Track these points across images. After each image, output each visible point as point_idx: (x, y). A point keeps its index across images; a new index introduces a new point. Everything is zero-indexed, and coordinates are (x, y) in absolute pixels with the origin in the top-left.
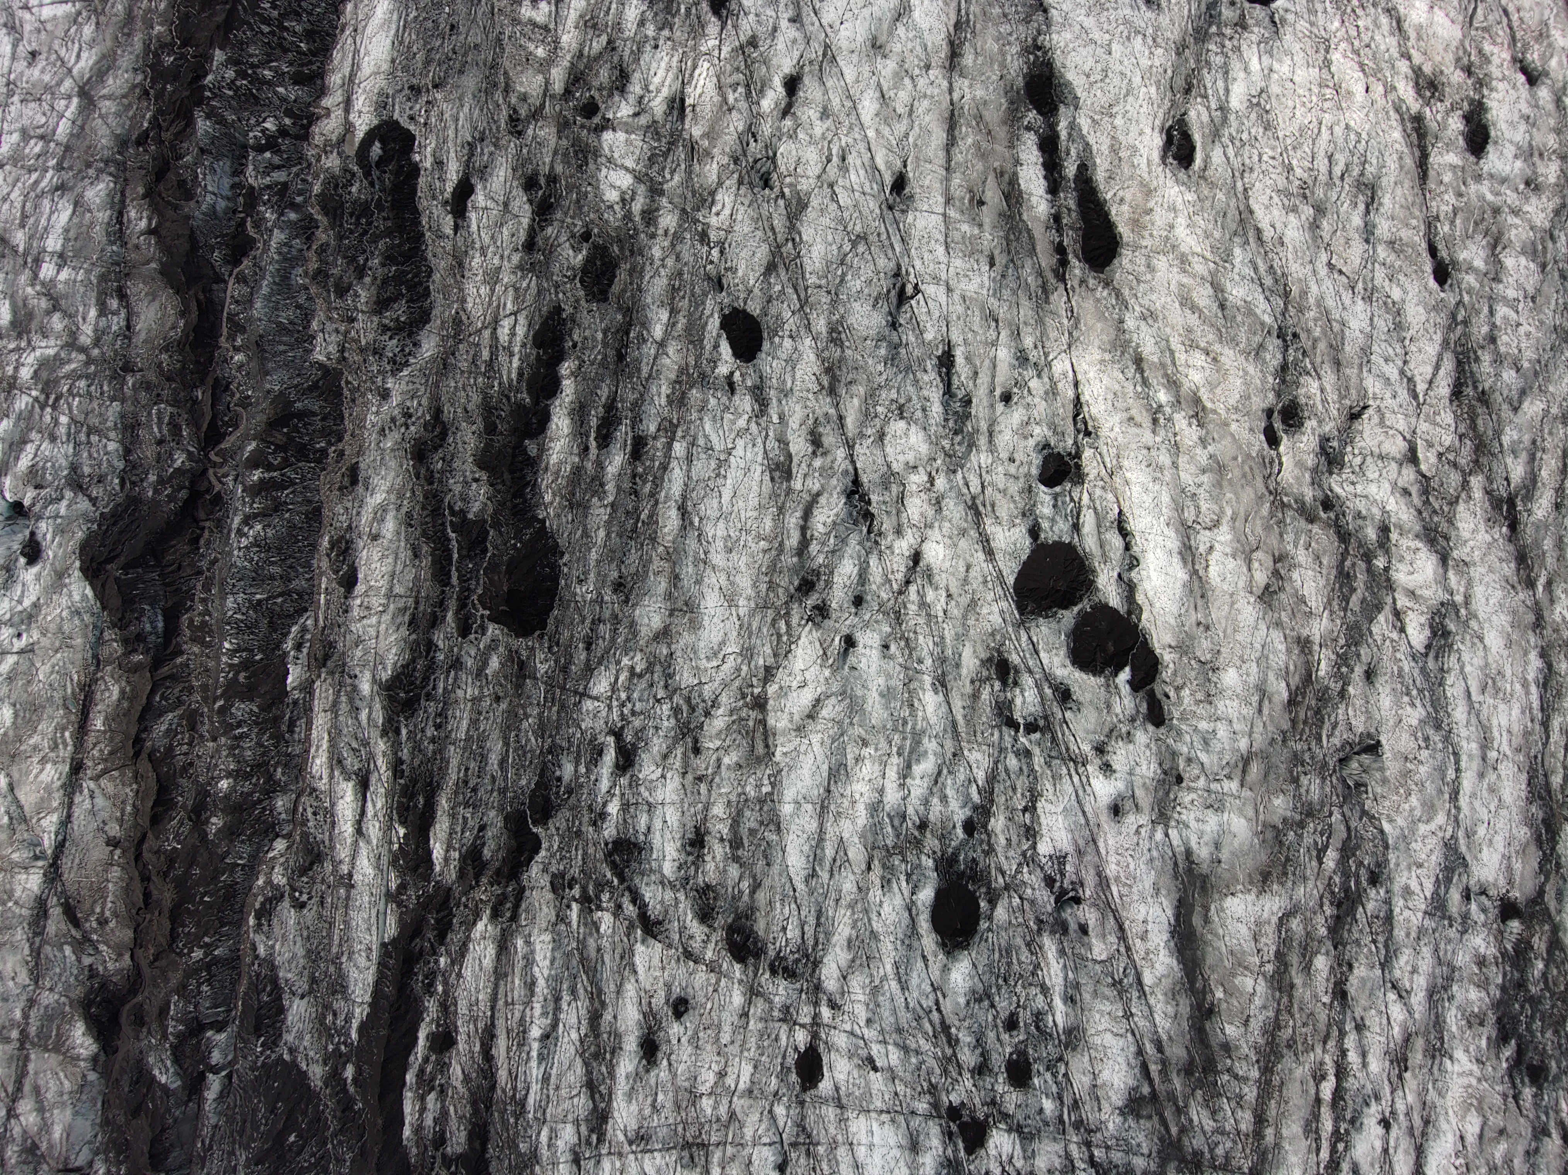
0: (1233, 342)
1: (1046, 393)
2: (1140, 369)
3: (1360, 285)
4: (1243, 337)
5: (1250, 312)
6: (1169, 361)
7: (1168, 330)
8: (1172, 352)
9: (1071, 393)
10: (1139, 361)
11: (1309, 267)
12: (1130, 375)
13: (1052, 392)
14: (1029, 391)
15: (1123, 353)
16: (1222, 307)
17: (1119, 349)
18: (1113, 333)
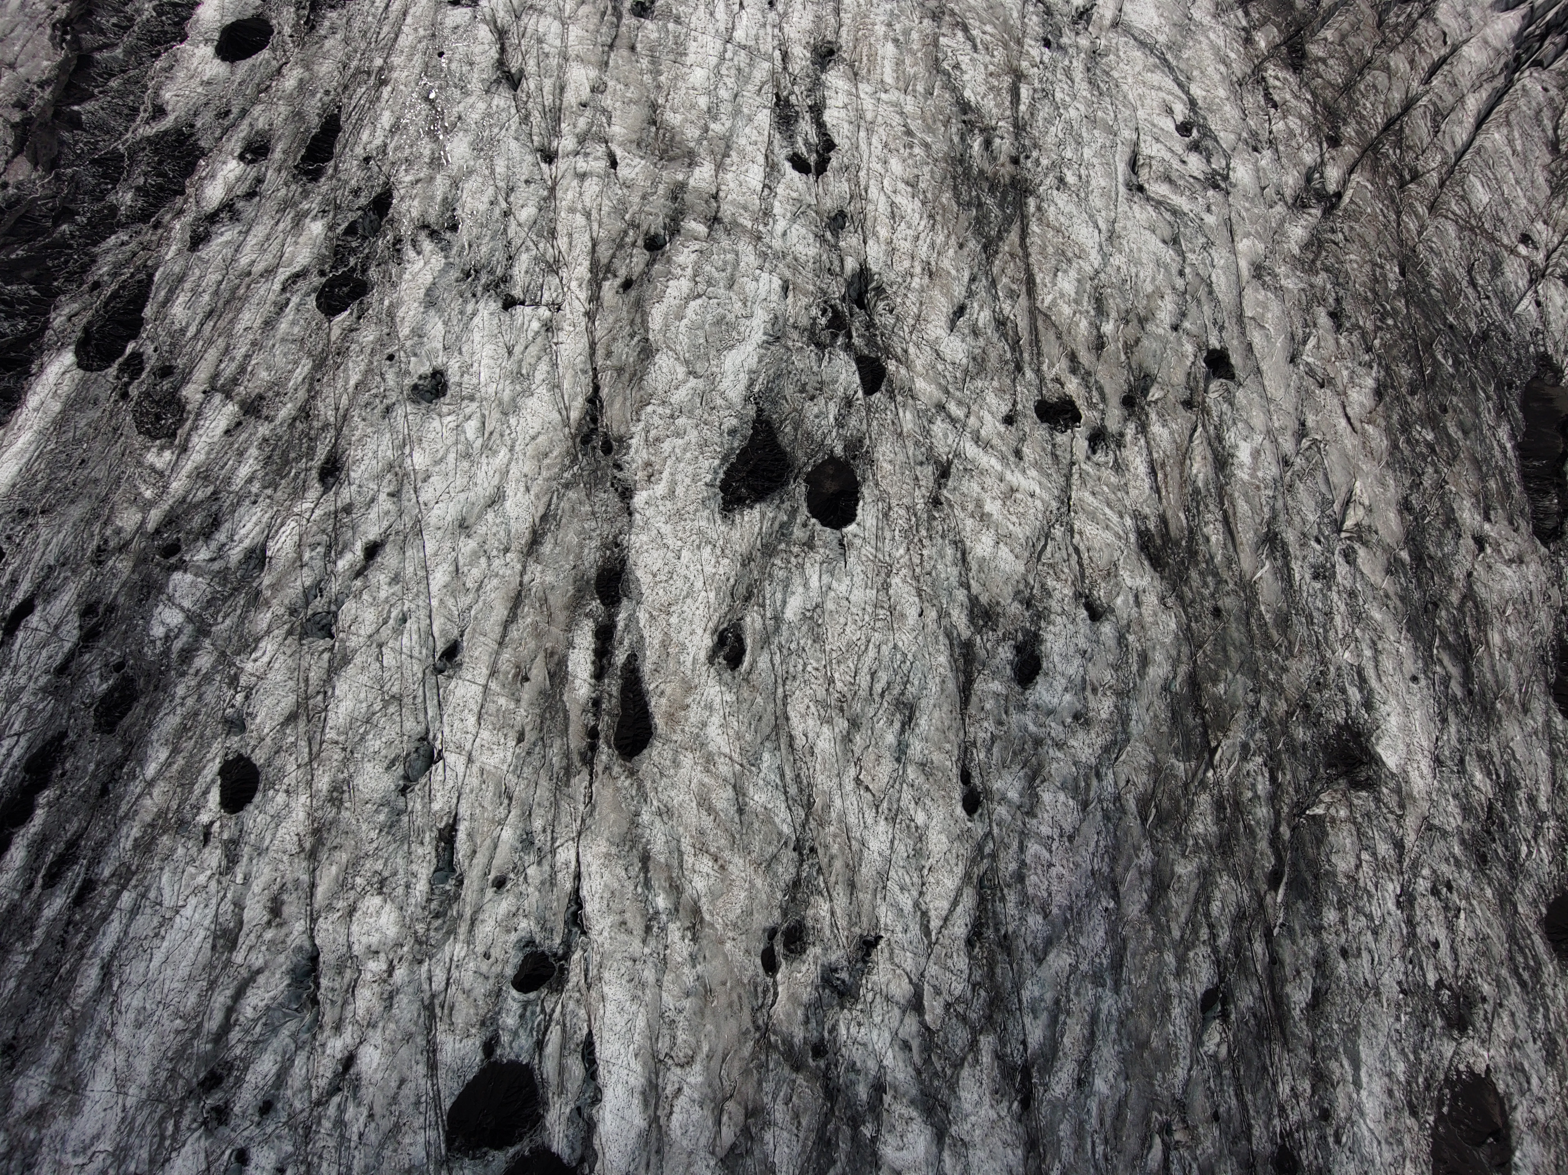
0: (746, 850)
1: (543, 883)
2: (645, 869)
3: (885, 805)
4: (756, 846)
5: (768, 820)
6: (676, 864)
7: (681, 830)
8: (681, 854)
9: (569, 886)
10: (645, 859)
11: (836, 780)
12: (632, 874)
13: (552, 881)
14: (525, 878)
15: (631, 848)
16: (741, 811)
17: (628, 844)
18: (625, 826)
